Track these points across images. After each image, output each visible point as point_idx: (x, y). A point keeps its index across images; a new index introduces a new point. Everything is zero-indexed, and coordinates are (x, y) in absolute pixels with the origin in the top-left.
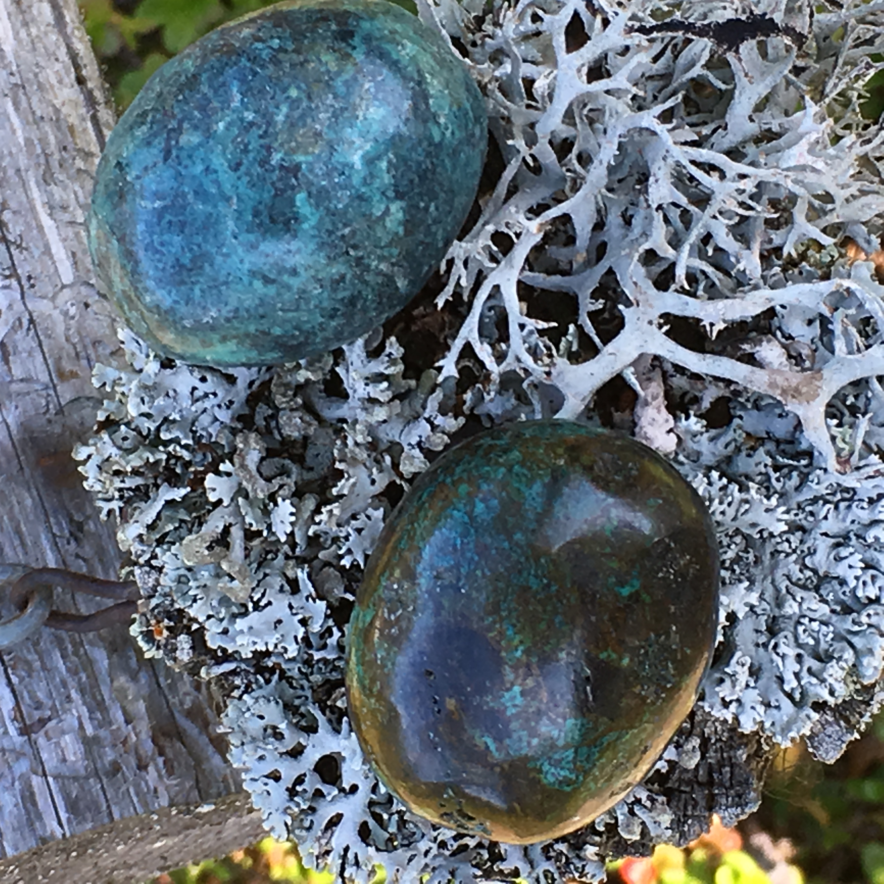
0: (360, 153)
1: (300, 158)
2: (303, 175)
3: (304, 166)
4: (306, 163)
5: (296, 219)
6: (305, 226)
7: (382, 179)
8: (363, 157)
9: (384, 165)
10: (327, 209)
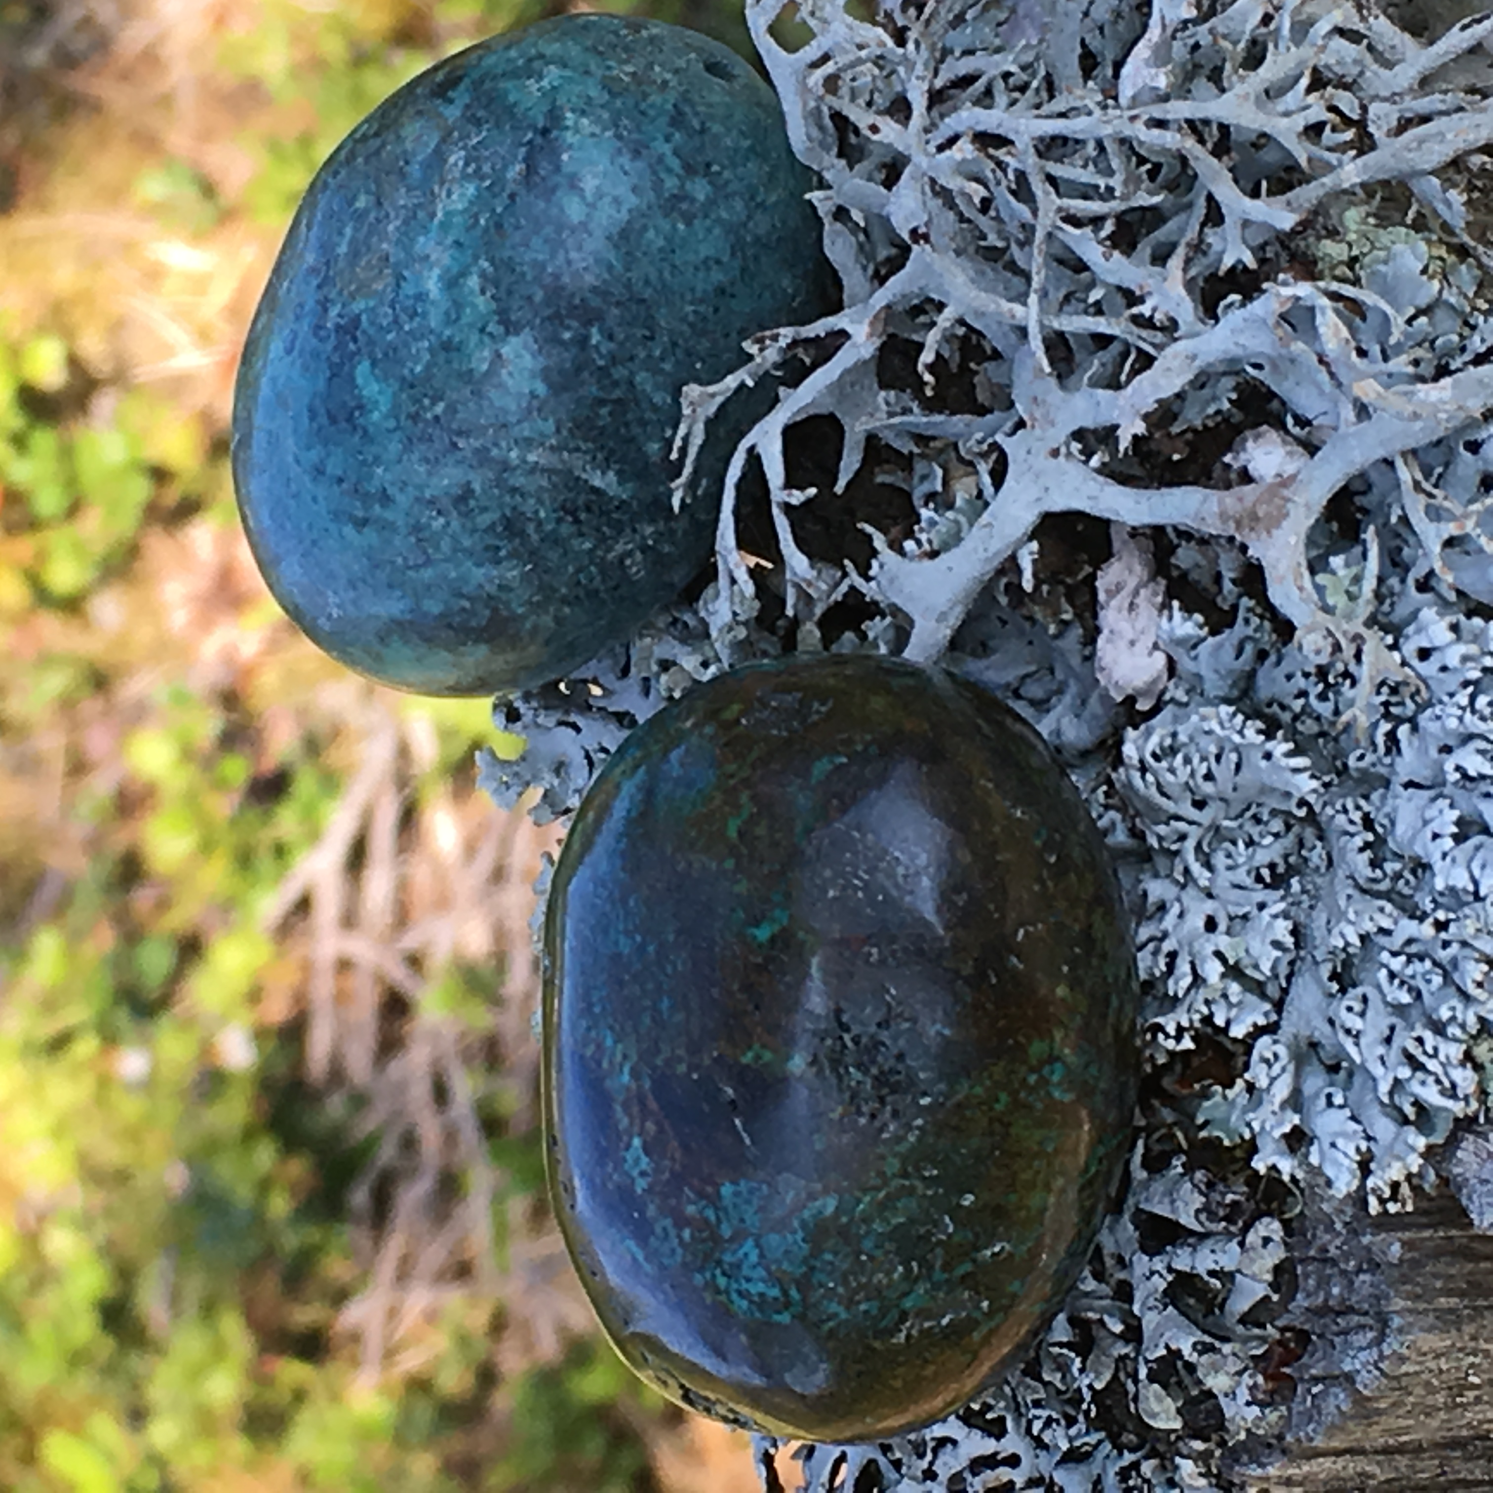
0: (436, 271)
1: (359, 305)
2: (364, 332)
3: (364, 318)
4: (366, 310)
5: (360, 407)
6: (376, 416)
7: (474, 306)
8: (440, 278)
9: (473, 282)
10: (403, 379)
